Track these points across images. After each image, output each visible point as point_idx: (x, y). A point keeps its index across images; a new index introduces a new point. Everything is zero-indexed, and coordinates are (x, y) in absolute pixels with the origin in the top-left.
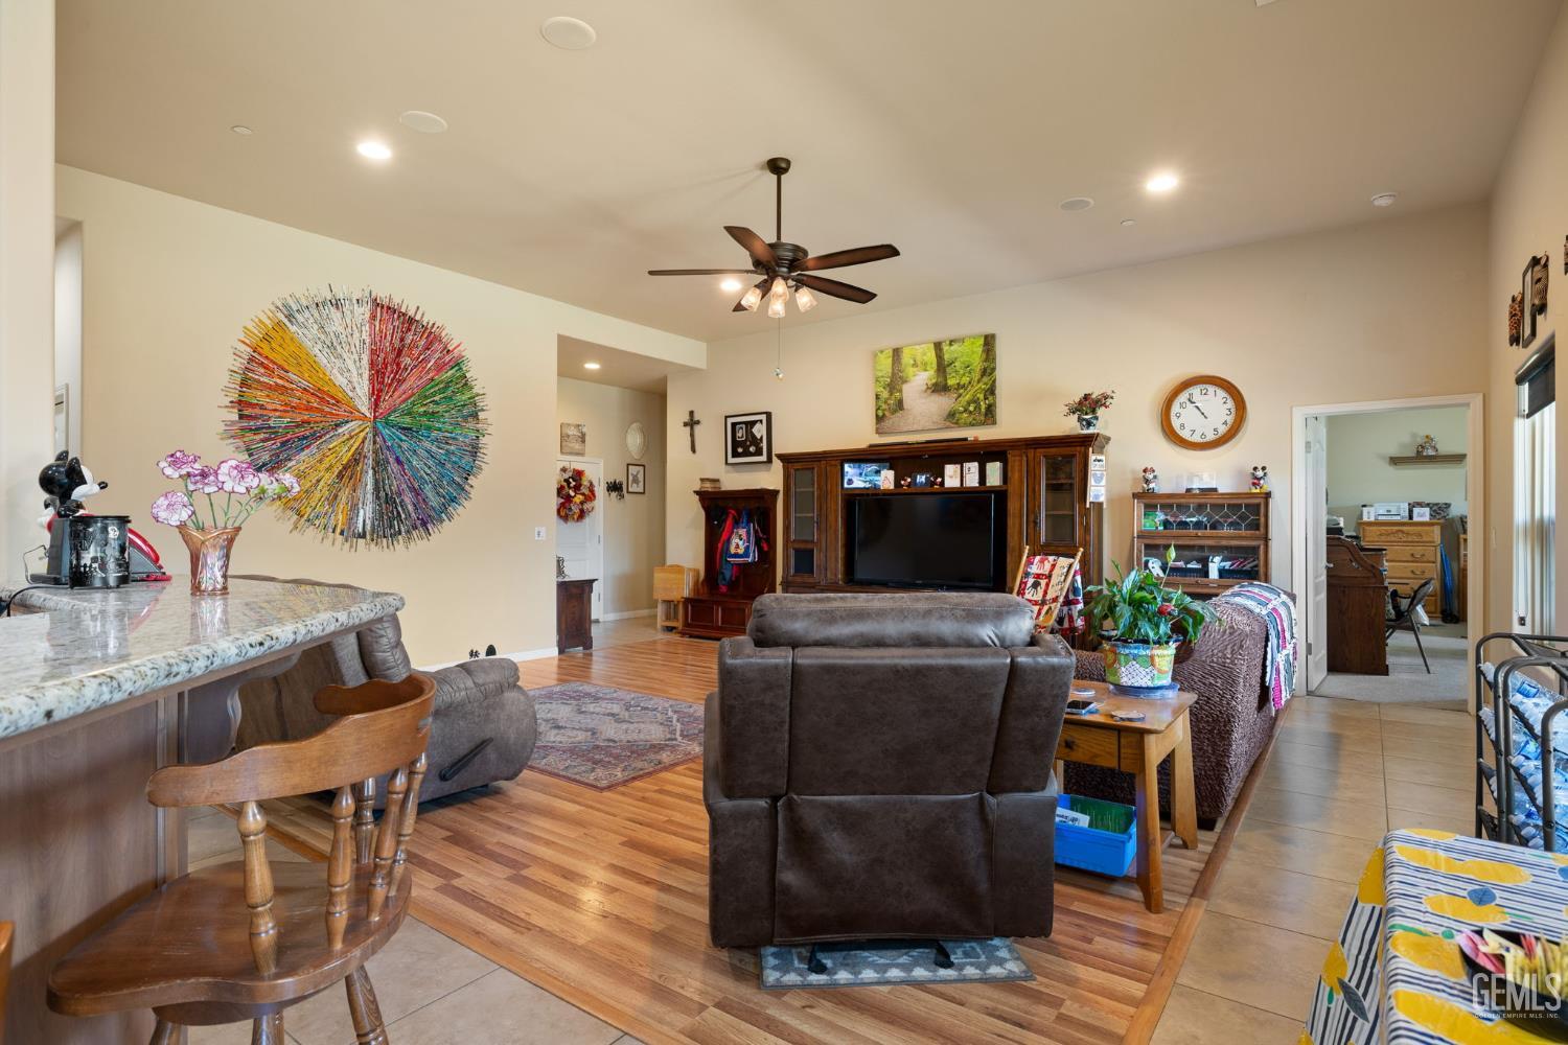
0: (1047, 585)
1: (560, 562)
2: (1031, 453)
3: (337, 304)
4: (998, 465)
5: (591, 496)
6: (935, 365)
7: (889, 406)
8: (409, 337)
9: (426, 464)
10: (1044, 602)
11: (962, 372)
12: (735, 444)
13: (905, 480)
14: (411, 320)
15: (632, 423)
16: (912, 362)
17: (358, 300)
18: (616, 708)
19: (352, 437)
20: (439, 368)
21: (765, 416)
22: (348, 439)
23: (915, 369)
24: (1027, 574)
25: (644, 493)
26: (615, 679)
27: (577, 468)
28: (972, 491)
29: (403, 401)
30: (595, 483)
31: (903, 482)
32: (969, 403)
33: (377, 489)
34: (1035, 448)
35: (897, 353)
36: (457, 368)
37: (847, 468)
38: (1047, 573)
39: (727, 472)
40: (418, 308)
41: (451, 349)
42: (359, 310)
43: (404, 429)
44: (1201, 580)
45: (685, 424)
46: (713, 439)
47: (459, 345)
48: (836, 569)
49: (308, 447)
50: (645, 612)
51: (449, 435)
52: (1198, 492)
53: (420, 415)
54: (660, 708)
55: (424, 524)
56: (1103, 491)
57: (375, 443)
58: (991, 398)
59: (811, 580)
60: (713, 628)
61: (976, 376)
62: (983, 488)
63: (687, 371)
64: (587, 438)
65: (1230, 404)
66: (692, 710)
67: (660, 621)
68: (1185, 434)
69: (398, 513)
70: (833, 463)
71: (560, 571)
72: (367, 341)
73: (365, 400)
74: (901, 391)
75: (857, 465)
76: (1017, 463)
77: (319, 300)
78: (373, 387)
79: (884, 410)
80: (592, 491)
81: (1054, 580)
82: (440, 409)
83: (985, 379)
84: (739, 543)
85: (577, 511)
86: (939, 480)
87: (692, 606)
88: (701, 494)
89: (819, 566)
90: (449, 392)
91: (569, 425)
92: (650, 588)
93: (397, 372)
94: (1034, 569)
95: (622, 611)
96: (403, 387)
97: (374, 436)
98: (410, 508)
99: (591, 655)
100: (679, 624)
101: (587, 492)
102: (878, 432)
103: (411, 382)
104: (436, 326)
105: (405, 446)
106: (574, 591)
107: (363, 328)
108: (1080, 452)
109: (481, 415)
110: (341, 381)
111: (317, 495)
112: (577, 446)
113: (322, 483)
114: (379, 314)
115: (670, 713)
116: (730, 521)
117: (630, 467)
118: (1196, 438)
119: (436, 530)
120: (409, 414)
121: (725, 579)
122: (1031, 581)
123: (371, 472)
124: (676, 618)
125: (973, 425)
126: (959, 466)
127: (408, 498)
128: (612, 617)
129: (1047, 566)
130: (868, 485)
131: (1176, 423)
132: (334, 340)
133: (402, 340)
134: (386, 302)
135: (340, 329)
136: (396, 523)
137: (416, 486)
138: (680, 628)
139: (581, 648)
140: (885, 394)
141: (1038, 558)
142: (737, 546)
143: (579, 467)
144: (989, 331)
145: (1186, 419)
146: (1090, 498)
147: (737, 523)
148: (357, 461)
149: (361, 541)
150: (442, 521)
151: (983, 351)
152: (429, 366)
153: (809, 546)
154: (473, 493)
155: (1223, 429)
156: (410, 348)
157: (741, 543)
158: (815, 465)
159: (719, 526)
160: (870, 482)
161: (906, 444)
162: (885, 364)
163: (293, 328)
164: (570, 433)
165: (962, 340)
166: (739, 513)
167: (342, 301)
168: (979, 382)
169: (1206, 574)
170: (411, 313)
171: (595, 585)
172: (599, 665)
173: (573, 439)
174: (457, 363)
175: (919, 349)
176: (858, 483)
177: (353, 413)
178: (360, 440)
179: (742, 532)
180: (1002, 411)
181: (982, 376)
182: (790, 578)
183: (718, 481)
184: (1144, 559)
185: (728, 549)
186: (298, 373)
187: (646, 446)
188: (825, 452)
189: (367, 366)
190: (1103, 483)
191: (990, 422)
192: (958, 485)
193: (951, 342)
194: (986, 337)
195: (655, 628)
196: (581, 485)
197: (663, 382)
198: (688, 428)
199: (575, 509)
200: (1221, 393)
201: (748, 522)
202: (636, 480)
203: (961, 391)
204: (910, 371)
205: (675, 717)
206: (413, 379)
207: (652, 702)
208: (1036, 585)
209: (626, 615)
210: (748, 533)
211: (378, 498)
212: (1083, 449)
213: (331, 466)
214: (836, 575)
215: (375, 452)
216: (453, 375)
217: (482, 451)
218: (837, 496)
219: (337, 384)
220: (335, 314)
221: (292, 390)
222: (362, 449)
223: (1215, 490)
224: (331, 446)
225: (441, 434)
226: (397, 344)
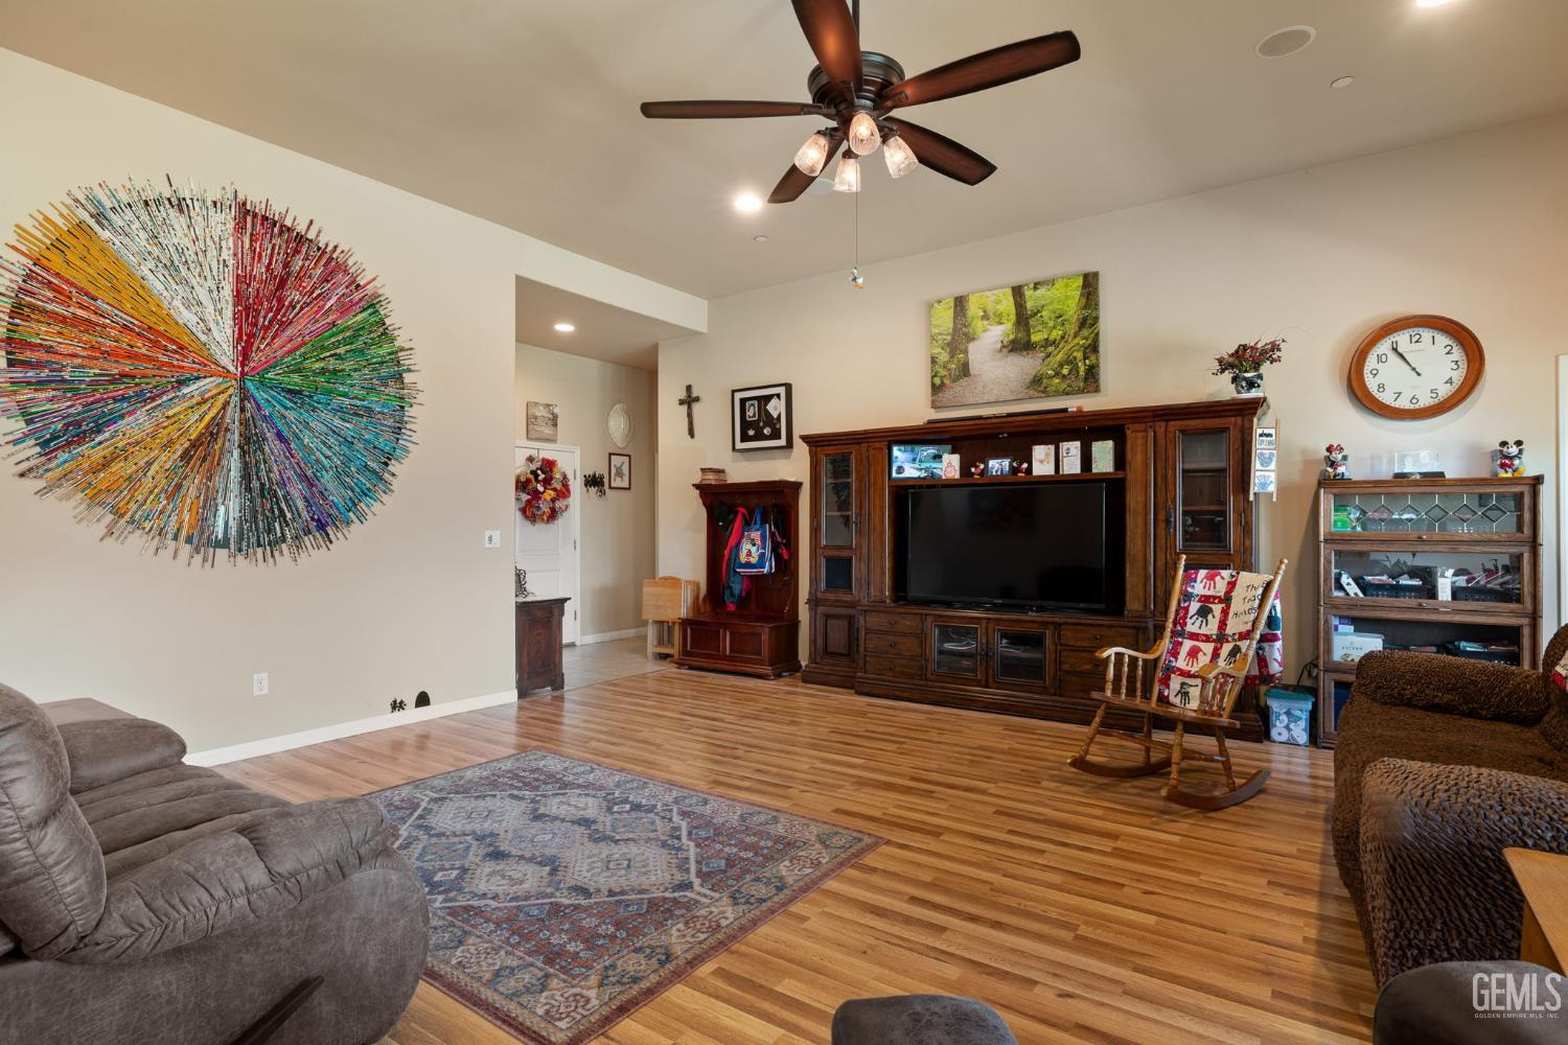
0: (1225, 613)
1: (520, 577)
2: (1161, 427)
3: (180, 205)
4: (1110, 444)
5: (564, 492)
6: (1013, 317)
7: (949, 372)
8: (298, 263)
9: (324, 443)
10: (1221, 638)
11: (1051, 324)
12: (745, 425)
13: (977, 467)
14: (300, 239)
15: (616, 404)
16: (982, 314)
17: (215, 203)
18: (591, 807)
19: (205, 401)
20: (344, 309)
21: (783, 388)
22: (199, 404)
23: (985, 322)
24: (1187, 596)
25: (629, 489)
26: (594, 744)
27: (547, 457)
28: (1072, 480)
29: (290, 352)
30: (570, 476)
31: (973, 470)
32: (1061, 365)
33: (246, 477)
34: (1168, 421)
35: (960, 303)
36: (370, 311)
37: (896, 451)
38: (1222, 594)
39: (734, 460)
40: (311, 222)
41: (362, 283)
42: (217, 218)
43: (290, 391)
44: (1425, 602)
45: (682, 402)
46: (716, 419)
47: (374, 279)
48: (883, 583)
49: (130, 413)
50: (631, 632)
51: (359, 403)
52: (1418, 477)
53: (315, 374)
54: (659, 805)
55: (322, 527)
56: (1272, 476)
57: (243, 410)
58: (1093, 357)
59: (848, 598)
60: (718, 657)
61: (1072, 328)
62: (1087, 476)
63: (684, 335)
64: (559, 421)
65: (1458, 354)
66: (708, 810)
67: (651, 646)
68: (1386, 398)
69: (281, 510)
70: (878, 445)
71: (520, 587)
72: (231, 262)
73: (228, 348)
74: (966, 352)
75: (909, 448)
76: (1140, 442)
77: (151, 195)
78: (240, 329)
79: (942, 378)
80: (566, 486)
81: (1237, 605)
82: (347, 366)
83: (1085, 332)
84: (752, 549)
85: (547, 510)
86: (1025, 465)
87: (692, 630)
88: (701, 488)
89: (859, 581)
90: (359, 344)
91: (536, 403)
92: (638, 606)
93: (278, 311)
94: (1199, 588)
95: (603, 632)
96: (289, 332)
97: (242, 400)
98: (300, 504)
99: (561, 699)
100: (675, 651)
101: (558, 486)
102: (935, 406)
103: (301, 326)
104: (338, 251)
105: (290, 415)
106: (539, 614)
107: (224, 244)
108: (1235, 425)
109: (408, 378)
110: (187, 317)
111: (148, 483)
112: (548, 431)
113: (155, 468)
114: (249, 225)
115: (676, 818)
116: (738, 522)
117: (613, 457)
118: (1404, 403)
119: (339, 535)
120: (298, 371)
121: (732, 595)
122: (1195, 606)
123: (236, 453)
124: (670, 643)
125: (1067, 394)
126: (1052, 447)
127: (297, 490)
128: (590, 639)
129: (1220, 587)
130: (923, 474)
131: (1372, 384)
132: (176, 258)
133: (286, 265)
134: (260, 209)
135: (186, 242)
136: (277, 525)
137: (309, 473)
138: (676, 657)
139: (549, 688)
140: (944, 357)
141: (1202, 573)
142: (749, 554)
143: (550, 456)
144: (1091, 269)
145: (1387, 377)
146: (1254, 488)
147: (748, 523)
148: (214, 436)
149: (222, 553)
150: (348, 523)
151: (1081, 295)
152: (329, 304)
153: (845, 553)
154: (396, 484)
155: (1445, 391)
156: (299, 278)
157: (754, 549)
158: (854, 449)
159: (726, 527)
160: (926, 470)
161: (980, 418)
162: (945, 318)
163: (105, 234)
164: (537, 414)
165: (1052, 282)
166: (751, 512)
167: (189, 202)
168: (1075, 337)
169: (1430, 592)
170: (301, 228)
171: (567, 605)
172: (574, 716)
173: (544, 422)
174: (373, 304)
175: (990, 297)
176: (911, 472)
177: (207, 365)
178: (219, 404)
179: (756, 535)
180: (1109, 373)
181: (1080, 328)
182: (819, 595)
183: (722, 471)
184: (1334, 571)
185: (737, 556)
186: (114, 303)
187: (632, 433)
188: (866, 432)
189: (230, 300)
190: (1273, 466)
191: (1091, 389)
192: (1052, 473)
193: (1036, 286)
194: (1086, 276)
195: (646, 656)
196: (551, 478)
197: (653, 352)
198: (685, 407)
199: (545, 508)
200: (1443, 340)
201: (764, 522)
202: (619, 474)
203: (1051, 349)
204: (979, 325)
205: (684, 825)
206: (303, 322)
207: (647, 792)
208: (1204, 612)
209: (608, 636)
210: (763, 537)
211: (249, 489)
212: (1239, 419)
213: (170, 443)
214: (882, 591)
215: (244, 423)
216: (365, 320)
217: (408, 426)
218: (883, 489)
219: (181, 322)
220: (178, 221)
221: (104, 326)
222: (223, 417)
223: (1442, 474)
224: (170, 413)
225: (347, 401)
226: (278, 269)
